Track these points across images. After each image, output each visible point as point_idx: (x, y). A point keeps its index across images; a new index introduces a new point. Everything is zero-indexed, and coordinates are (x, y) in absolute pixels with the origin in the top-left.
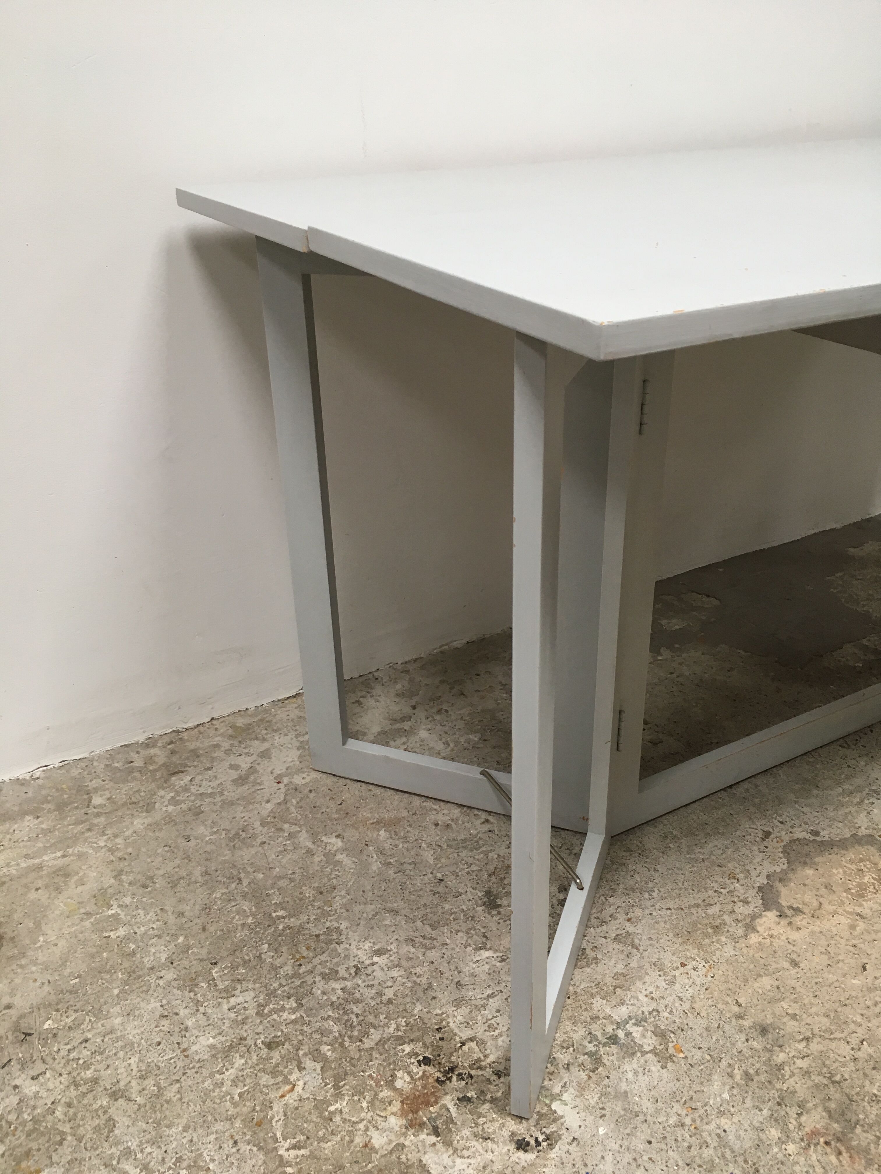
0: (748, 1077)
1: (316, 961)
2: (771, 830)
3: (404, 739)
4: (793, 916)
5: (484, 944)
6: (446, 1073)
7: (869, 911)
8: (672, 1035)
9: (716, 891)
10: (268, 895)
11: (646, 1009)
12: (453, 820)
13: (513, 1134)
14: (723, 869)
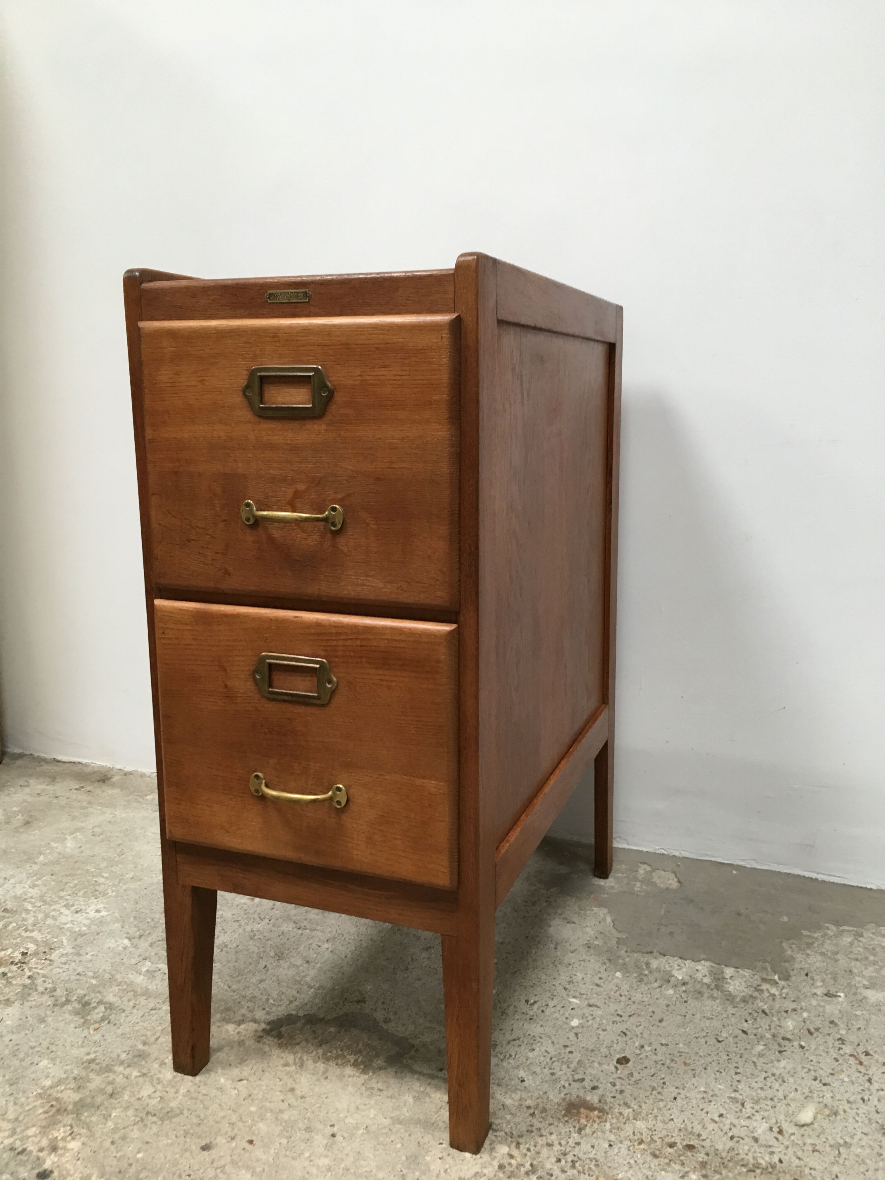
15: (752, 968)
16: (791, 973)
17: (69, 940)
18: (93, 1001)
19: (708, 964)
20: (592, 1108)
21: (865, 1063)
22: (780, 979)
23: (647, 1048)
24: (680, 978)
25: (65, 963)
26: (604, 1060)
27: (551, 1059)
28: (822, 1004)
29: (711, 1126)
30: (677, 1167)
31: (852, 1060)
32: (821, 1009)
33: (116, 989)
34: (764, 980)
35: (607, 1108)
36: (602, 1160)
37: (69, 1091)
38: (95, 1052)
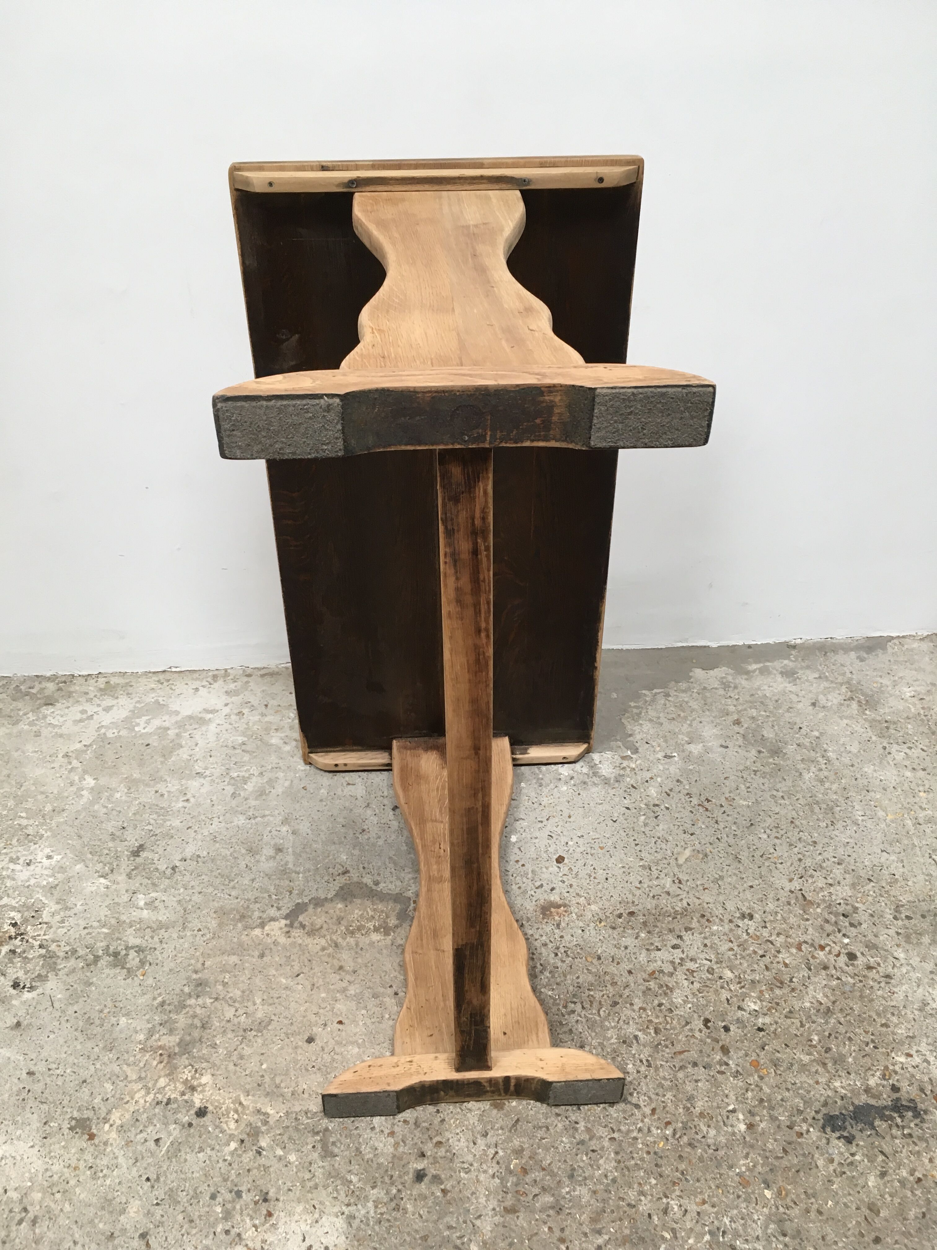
0: (162, 1004)
1: (15, 849)
2: (351, 870)
3: (197, 726)
4: (296, 928)
5: (107, 874)
6: (18, 934)
7: (345, 944)
8: (148, 965)
9: (270, 896)
10: (27, 801)
11: (150, 946)
12: (169, 792)
13: (17, 978)
14: (291, 884)
15: (611, 749)
16: (637, 745)
17: (45, 896)
18: (119, 948)
20: (559, 906)
21: (709, 808)
22: (632, 753)
23: (570, 843)
25: (63, 922)
26: (547, 864)
28: (666, 767)
29: (638, 893)
30: (630, 931)
31: (701, 810)
32: (667, 772)
33: (130, 931)
34: (623, 758)
35: (567, 902)
36: (582, 943)
37: (164, 1037)
38: (160, 995)
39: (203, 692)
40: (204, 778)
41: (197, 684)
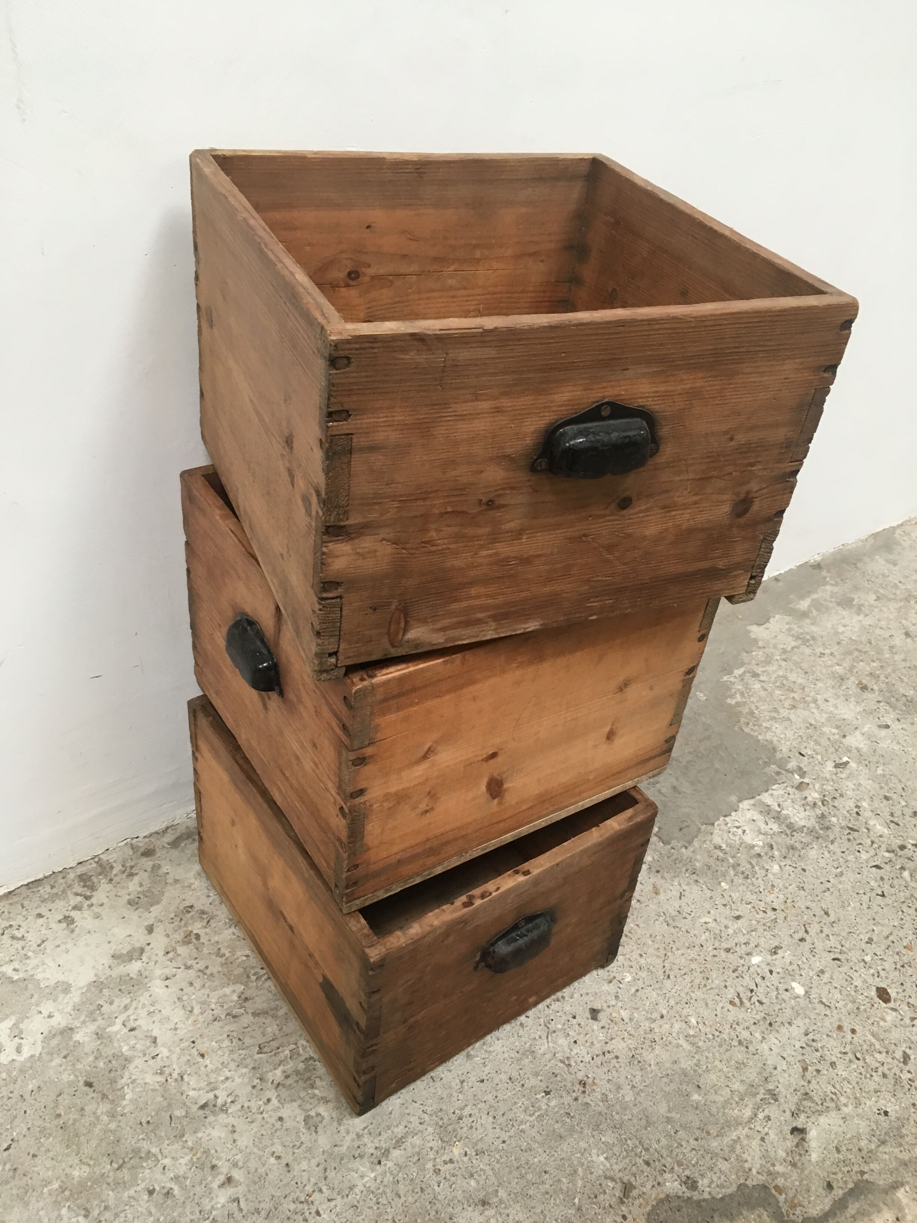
16: (794, 761)
19: (745, 804)
22: (801, 777)
23: (868, 959)
24: (761, 843)
26: (877, 1012)
27: (858, 1059)
28: (854, 782)
32: (863, 789)
34: (799, 788)
39: (84, 919)
40: (224, 1109)
41: (61, 908)
